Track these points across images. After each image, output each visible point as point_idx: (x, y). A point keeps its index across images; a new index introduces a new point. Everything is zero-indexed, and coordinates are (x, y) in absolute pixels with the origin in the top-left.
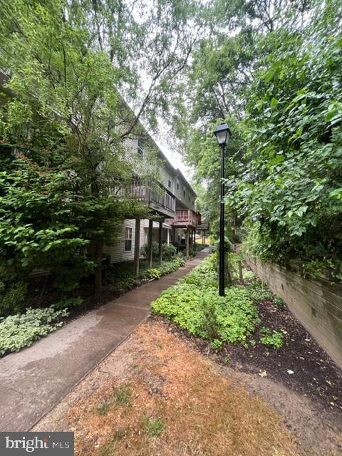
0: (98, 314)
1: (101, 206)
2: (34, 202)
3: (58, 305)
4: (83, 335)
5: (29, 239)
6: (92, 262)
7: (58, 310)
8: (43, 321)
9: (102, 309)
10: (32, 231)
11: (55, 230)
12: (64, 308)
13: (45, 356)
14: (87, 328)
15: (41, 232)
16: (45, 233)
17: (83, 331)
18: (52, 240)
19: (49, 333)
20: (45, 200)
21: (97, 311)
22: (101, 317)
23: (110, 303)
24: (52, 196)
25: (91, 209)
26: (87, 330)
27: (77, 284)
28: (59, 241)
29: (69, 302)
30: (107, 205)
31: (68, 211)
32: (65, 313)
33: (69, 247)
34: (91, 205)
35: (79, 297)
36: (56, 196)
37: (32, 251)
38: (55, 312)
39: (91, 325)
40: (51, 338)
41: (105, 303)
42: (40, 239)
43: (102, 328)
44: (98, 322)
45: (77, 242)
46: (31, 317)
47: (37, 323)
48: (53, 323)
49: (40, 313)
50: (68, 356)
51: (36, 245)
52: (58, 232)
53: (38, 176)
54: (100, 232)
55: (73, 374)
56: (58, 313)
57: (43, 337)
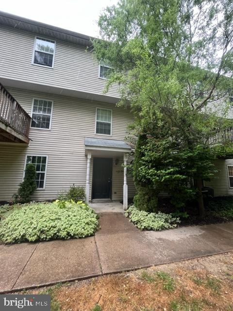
0: (201, 228)
1: (191, 154)
2: (155, 158)
3: (174, 214)
4: (189, 237)
5: (155, 175)
6: (191, 191)
7: (174, 217)
8: (166, 221)
9: (205, 226)
10: (156, 171)
11: (166, 171)
12: (177, 217)
13: (167, 238)
14: (193, 234)
15: (159, 172)
16: (161, 172)
17: (189, 234)
18: (164, 176)
19: (169, 228)
20: (160, 155)
21: (201, 227)
22: (204, 232)
23: (212, 225)
24: (163, 153)
25: (185, 157)
26: (192, 236)
27: (184, 204)
28: (168, 177)
29: (180, 214)
30: (196, 153)
31: (171, 160)
32: (178, 221)
33: (174, 180)
34: (185, 154)
35: (186, 213)
36: (164, 153)
37: (157, 181)
38: (172, 218)
39: (195, 234)
40: (170, 231)
41: (207, 223)
42: (160, 175)
43: (203, 238)
44: (200, 234)
45: (178, 177)
46: (160, 216)
47: (163, 220)
48: (172, 223)
49: (165, 216)
50: (179, 243)
51: (157, 178)
52: (167, 172)
53: (156, 144)
54: (193, 170)
55: (181, 254)
56: (174, 219)
57: (166, 229)
